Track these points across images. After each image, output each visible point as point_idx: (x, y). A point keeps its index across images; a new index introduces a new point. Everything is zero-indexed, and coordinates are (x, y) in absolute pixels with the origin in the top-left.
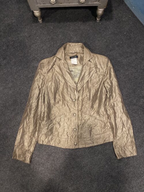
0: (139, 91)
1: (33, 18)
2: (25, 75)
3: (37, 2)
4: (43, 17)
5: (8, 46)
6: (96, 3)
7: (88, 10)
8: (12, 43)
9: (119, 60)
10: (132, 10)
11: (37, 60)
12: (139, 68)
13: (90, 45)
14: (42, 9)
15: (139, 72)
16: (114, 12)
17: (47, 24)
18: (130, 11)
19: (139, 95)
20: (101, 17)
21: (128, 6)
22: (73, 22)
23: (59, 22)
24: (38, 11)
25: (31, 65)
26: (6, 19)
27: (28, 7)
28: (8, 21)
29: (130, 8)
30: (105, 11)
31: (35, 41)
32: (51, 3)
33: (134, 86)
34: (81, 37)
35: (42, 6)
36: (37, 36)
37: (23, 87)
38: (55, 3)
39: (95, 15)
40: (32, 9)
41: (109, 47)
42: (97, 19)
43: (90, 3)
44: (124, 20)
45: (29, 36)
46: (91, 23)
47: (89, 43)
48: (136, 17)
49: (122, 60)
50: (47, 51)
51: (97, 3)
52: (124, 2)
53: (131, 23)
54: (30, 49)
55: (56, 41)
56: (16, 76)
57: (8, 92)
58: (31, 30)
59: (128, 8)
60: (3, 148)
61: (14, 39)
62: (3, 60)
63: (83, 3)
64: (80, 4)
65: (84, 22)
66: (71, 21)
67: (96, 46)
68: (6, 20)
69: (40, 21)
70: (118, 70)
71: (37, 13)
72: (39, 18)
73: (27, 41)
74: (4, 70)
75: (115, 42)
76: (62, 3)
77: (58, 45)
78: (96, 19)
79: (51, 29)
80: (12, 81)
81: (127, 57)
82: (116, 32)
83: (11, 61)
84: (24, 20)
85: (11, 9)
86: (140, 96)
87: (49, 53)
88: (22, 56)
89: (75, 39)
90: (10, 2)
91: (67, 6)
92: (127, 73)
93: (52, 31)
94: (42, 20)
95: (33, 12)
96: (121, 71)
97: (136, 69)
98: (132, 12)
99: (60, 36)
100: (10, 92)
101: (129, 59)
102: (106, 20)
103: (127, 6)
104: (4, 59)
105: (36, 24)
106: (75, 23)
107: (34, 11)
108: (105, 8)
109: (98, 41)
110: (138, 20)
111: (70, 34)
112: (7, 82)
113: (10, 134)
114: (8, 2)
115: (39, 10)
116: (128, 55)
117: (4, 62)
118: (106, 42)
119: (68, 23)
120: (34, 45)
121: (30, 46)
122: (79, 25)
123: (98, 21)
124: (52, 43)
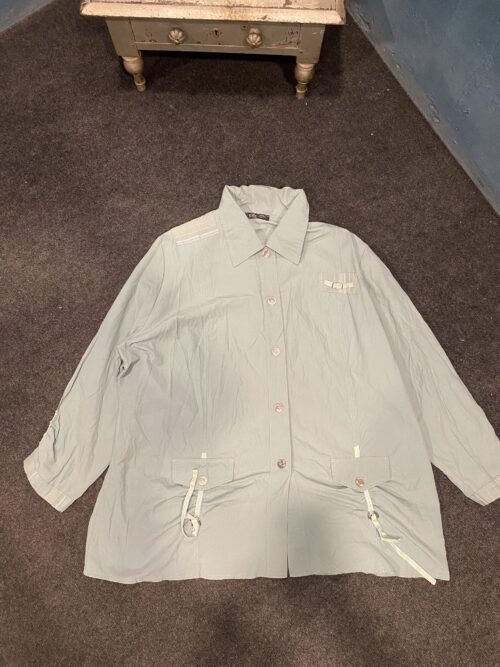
1: (121, 76)
3: (136, 34)
4: (148, 74)
5: (45, 149)
6: (290, 50)
7: (275, 66)
8: (59, 140)
9: (351, 204)
10: (394, 74)
11: (123, 193)
12: (404, 232)
13: (276, 160)
14: (145, 55)
15: (404, 241)
16: (347, 77)
17: (158, 96)
18: (390, 74)
20: (308, 85)
21: (385, 61)
22: (231, 94)
23: (194, 92)
24: (136, 59)
25: (106, 205)
26: (44, 73)
27: (110, 45)
28: (49, 80)
29: (389, 66)
30: (317, 70)
31: (123, 138)
32: (170, 41)
34: (250, 137)
35: (148, 45)
36: (129, 127)
37: (79, 263)
38: (183, 42)
39: (292, 80)
40: (119, 52)
41: (327, 169)
42: (298, 91)
43: (274, 46)
44: (371, 97)
45: (107, 126)
46: (281, 101)
47: (272, 155)
48: (404, 93)
49: (358, 206)
50: (153, 168)
51: (293, 48)
52: (376, 52)
53: (390, 109)
54: (107, 161)
55: (181, 143)
57: (36, 277)
58: (114, 109)
59: (384, 65)
60: (11, 427)
61: (63, 131)
62: (31, 185)
63: (254, 47)
64: (249, 49)
65: (261, 96)
66: (226, 92)
67: (291, 164)
68: (44, 76)
69: (140, 85)
71: (133, 64)
72: (137, 77)
74: (30, 213)
75: (344, 155)
76: (199, 43)
78: (296, 92)
79: (170, 110)
80: (51, 246)
81: (374, 199)
82: (348, 130)
83: (50, 189)
84: (94, 80)
85: (60, 48)
87: (158, 176)
88: (82, 178)
89: (232, 142)
90: (58, 28)
91: (214, 51)
93: (170, 116)
94: (146, 84)
95: (122, 61)
97: (398, 234)
98: (393, 77)
99: (194, 130)
100: (44, 275)
101: (379, 206)
102: (321, 95)
103: (381, 60)
104: (33, 182)
105: (127, 94)
106: (237, 97)
107: (125, 58)
108: (316, 61)
109: (299, 149)
112: (37, 247)
113: (33, 392)
114: (54, 27)
115: (137, 55)
116: (378, 195)
117: (33, 190)
118: (320, 153)
119: (219, 97)
120: (119, 150)
121: (107, 152)
122: (248, 104)
123: (300, 97)
124: (170, 149)
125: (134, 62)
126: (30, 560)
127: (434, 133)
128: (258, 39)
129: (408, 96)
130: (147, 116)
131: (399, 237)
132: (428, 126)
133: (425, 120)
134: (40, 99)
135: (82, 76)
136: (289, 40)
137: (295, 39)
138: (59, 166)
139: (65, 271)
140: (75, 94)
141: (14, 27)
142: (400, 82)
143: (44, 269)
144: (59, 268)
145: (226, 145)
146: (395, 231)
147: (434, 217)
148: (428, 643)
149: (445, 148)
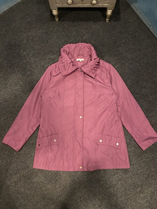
0: (141, 82)
1: (51, 17)
2: (42, 65)
3: (57, 2)
4: (59, 16)
5: (28, 40)
6: (106, 5)
7: (99, 12)
8: (32, 37)
9: (124, 55)
10: (137, 13)
11: (53, 53)
13: (100, 42)
14: (59, 9)
16: (122, 15)
17: (62, 23)
18: (136, 14)
19: (141, 85)
20: (110, 18)
23: (74, 21)
24: (56, 11)
25: (47, 57)
26: (27, 17)
28: (28, 19)
30: (113, 13)
31: (52, 36)
32: (68, 4)
33: (137, 77)
34: (92, 34)
35: (60, 5)
36: (54, 33)
38: (72, 4)
39: (105, 16)
40: (51, 9)
41: (117, 44)
42: (107, 20)
43: (100, 4)
44: (130, 21)
45: (47, 33)
46: (101, 23)
47: (99, 40)
48: (140, 19)
49: (127, 55)
52: (131, 7)
53: (136, 24)
54: (47, 44)
55: (70, 37)
56: (34, 66)
58: (49, 27)
59: (134, 11)
61: (33, 35)
63: (94, 4)
64: (92, 5)
65: (95, 22)
66: (84, 21)
67: (105, 43)
69: (57, 19)
70: (124, 64)
72: (56, 17)
73: (44, 36)
75: (122, 40)
76: (77, 4)
77: (72, 40)
78: (106, 20)
79: (66, 27)
80: (31, 70)
81: (132, 53)
82: (123, 31)
83: (30, 53)
84: (42, 18)
85: (32, 9)
86: (143, 87)
88: (39, 49)
90: (31, 3)
91: (81, 7)
92: (132, 67)
93: (66, 29)
94: (59, 19)
95: (51, 11)
96: (127, 64)
98: (137, 14)
99: (74, 33)
101: (133, 55)
102: (114, 21)
103: (133, 9)
104: (24, 51)
105: (53, 22)
106: (87, 22)
107: (53, 10)
108: (113, 9)
109: (107, 38)
110: (142, 22)
111: (82, 32)
112: (26, 71)
114: (30, 3)
115: (57, 9)
116: (133, 52)
117: (25, 53)
118: (114, 39)
119: (81, 22)
120: (51, 40)
121: (47, 41)
122: (91, 24)
123: (107, 22)
124: (67, 39)
125: (55, 12)
126: (27, 168)
127: (150, 31)
128: (96, 2)
129: (142, 20)
130: (59, 29)
131: (140, 65)
132: (149, 29)
133: (147, 27)
134: (26, 25)
135: (39, 18)
136: (105, 2)
137: (107, 2)
138: (32, 45)
139: (35, 78)
140: (37, 23)
141: (17, 3)
142: (139, 16)
143: (29, 78)
144: (33, 77)
145: (84, 37)
146: (139, 63)
147: (151, 58)
148: (154, 193)
149: (154, 36)
